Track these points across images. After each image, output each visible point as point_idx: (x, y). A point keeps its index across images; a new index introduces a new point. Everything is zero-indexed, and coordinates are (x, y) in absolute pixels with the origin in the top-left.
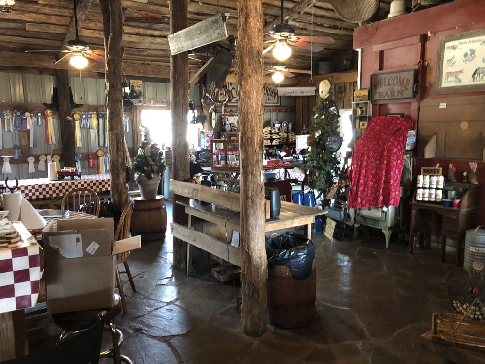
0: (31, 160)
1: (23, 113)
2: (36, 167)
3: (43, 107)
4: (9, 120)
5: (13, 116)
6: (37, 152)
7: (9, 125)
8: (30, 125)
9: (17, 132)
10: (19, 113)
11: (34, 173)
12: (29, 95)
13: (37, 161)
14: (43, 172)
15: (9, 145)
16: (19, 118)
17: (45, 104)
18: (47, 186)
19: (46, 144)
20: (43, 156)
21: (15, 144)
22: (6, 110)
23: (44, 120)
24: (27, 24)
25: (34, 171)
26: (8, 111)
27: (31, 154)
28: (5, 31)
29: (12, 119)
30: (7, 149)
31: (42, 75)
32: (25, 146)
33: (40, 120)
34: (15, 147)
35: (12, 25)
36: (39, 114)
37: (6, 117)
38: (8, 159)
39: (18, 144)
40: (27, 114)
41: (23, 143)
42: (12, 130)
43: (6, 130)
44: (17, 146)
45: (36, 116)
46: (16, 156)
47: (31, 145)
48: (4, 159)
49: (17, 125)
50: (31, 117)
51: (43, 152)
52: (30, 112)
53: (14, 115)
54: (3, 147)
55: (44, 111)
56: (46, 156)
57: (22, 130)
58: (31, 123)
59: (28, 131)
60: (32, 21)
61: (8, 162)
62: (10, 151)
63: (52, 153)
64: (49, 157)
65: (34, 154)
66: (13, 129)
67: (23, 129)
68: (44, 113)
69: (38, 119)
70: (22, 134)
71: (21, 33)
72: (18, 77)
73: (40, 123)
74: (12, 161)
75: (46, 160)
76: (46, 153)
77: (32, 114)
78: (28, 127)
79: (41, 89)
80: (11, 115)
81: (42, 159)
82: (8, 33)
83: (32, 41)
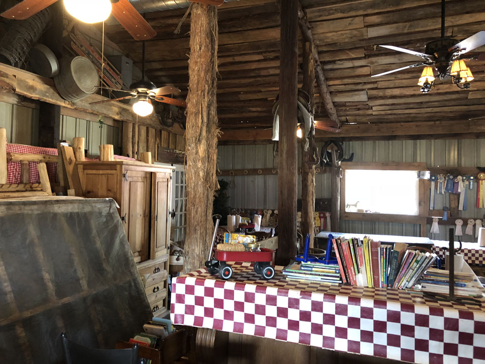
0: (459, 223)
1: (456, 177)
2: (464, 231)
3: (477, 171)
4: (442, 183)
5: (445, 180)
6: (465, 215)
7: (441, 188)
8: (461, 188)
9: (447, 194)
10: (451, 177)
11: (461, 236)
12: (463, 159)
13: (465, 224)
14: (471, 236)
15: (439, 207)
16: (450, 182)
17: (479, 168)
18: (477, 252)
19: (476, 209)
20: (472, 220)
21: (444, 206)
22: (439, 174)
23: (476, 184)
24: (470, 93)
25: (461, 234)
26: (442, 175)
27: (460, 216)
28: (447, 103)
29: (444, 183)
30: (438, 210)
31: (478, 140)
32: (454, 208)
33: (472, 183)
34: (445, 209)
35: (454, 96)
36: (472, 178)
37: (439, 181)
38: (437, 220)
39: (448, 206)
40: (460, 177)
41: (453, 206)
42: (443, 193)
43: (438, 192)
44: (447, 208)
45: (469, 179)
46: (445, 218)
47: (461, 208)
48: (434, 220)
49: (449, 188)
50: (463, 181)
51: (473, 217)
52: (462, 176)
53: (447, 178)
54: (433, 208)
55: (478, 174)
56: (475, 220)
57: (453, 193)
58: (462, 186)
59: (459, 195)
60: (476, 89)
61: (437, 223)
62: (439, 213)
63: (482, 217)
64: (478, 222)
65: (463, 217)
66: (444, 192)
67: (454, 192)
68: (477, 176)
69: (470, 183)
70: (452, 197)
71: (463, 102)
72: (455, 142)
73: (471, 187)
74: (440, 222)
75: (475, 224)
76: (476, 217)
77: (464, 178)
78: (459, 191)
79: (476, 153)
80: (444, 179)
81: (471, 223)
82: (450, 105)
83: (472, 108)
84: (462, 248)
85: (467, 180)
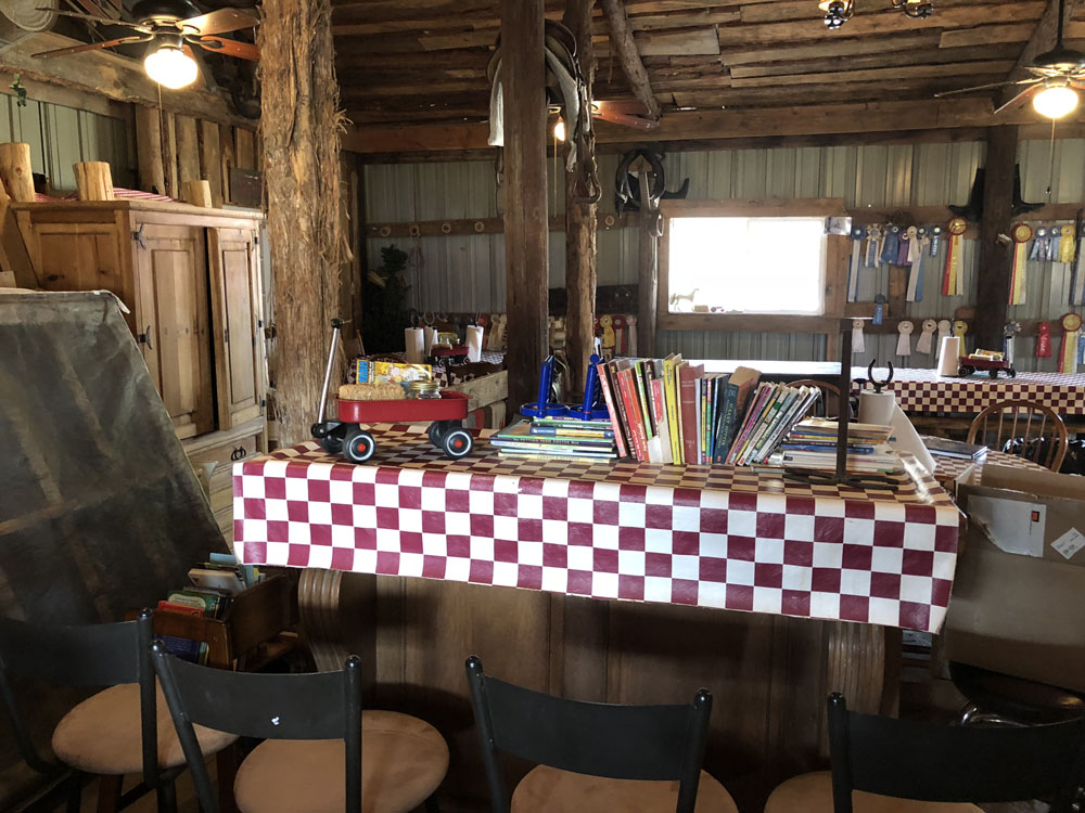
0: (905, 328)
1: (904, 229)
2: (913, 344)
3: (948, 213)
4: (875, 243)
5: (882, 236)
6: (917, 312)
7: (872, 254)
8: (913, 255)
9: (885, 267)
10: (895, 230)
11: (908, 356)
12: (921, 190)
13: (917, 331)
14: (926, 355)
15: (867, 295)
16: (893, 240)
17: (952, 208)
18: (934, 387)
19: (940, 297)
20: (932, 323)
21: (878, 293)
22: (871, 223)
23: (944, 243)
24: (944, 34)
25: (909, 353)
26: (875, 225)
27: (908, 314)
28: (894, 59)
29: (881, 241)
30: (864, 303)
31: (955, 144)
32: (897, 298)
33: (936, 242)
34: (879, 299)
35: (910, 42)
36: (937, 230)
37: (869, 238)
38: (862, 324)
39: (884, 293)
40: (913, 230)
41: (895, 292)
42: (877, 264)
43: (867, 263)
44: (883, 297)
45: (930, 234)
46: (878, 319)
47: (911, 297)
48: (855, 324)
49: (889, 253)
50: (919, 237)
51: (933, 314)
52: (918, 226)
53: (886, 233)
54: (855, 299)
55: (949, 221)
56: (938, 321)
57: (896, 265)
58: (916, 249)
59: (908, 267)
60: (956, 24)
61: (861, 330)
62: (867, 309)
63: (951, 314)
64: (944, 325)
65: (914, 315)
66: (880, 263)
67: (900, 263)
68: (947, 227)
69: (932, 241)
70: (895, 272)
71: (929, 56)
72: (907, 150)
73: (935, 250)
74: (869, 329)
75: (937, 330)
76: (939, 316)
77: (922, 231)
78: (910, 259)
79: (948, 174)
80: (879, 234)
81: (930, 326)
82: (901, 62)
83: (949, 69)
84: (893, 380)
85: (927, 236)
